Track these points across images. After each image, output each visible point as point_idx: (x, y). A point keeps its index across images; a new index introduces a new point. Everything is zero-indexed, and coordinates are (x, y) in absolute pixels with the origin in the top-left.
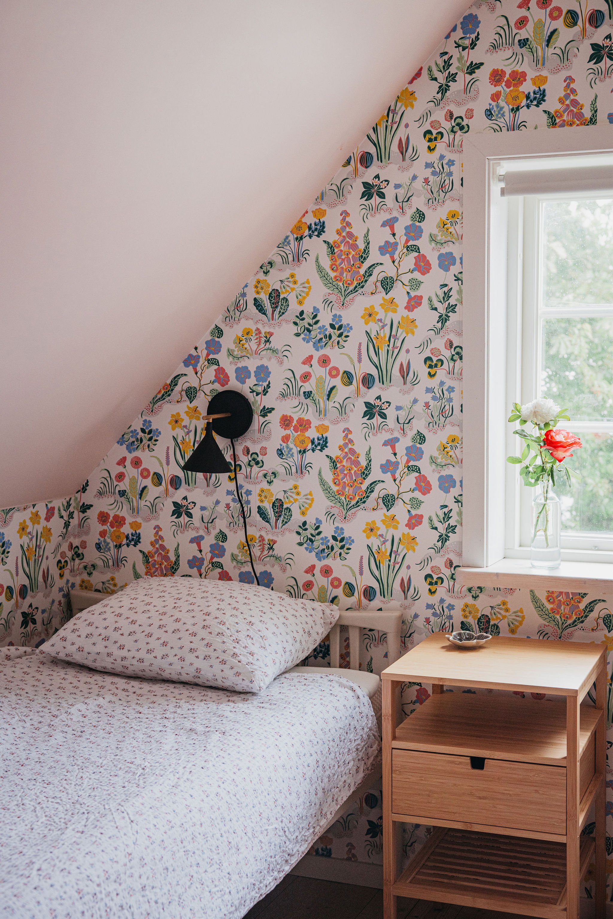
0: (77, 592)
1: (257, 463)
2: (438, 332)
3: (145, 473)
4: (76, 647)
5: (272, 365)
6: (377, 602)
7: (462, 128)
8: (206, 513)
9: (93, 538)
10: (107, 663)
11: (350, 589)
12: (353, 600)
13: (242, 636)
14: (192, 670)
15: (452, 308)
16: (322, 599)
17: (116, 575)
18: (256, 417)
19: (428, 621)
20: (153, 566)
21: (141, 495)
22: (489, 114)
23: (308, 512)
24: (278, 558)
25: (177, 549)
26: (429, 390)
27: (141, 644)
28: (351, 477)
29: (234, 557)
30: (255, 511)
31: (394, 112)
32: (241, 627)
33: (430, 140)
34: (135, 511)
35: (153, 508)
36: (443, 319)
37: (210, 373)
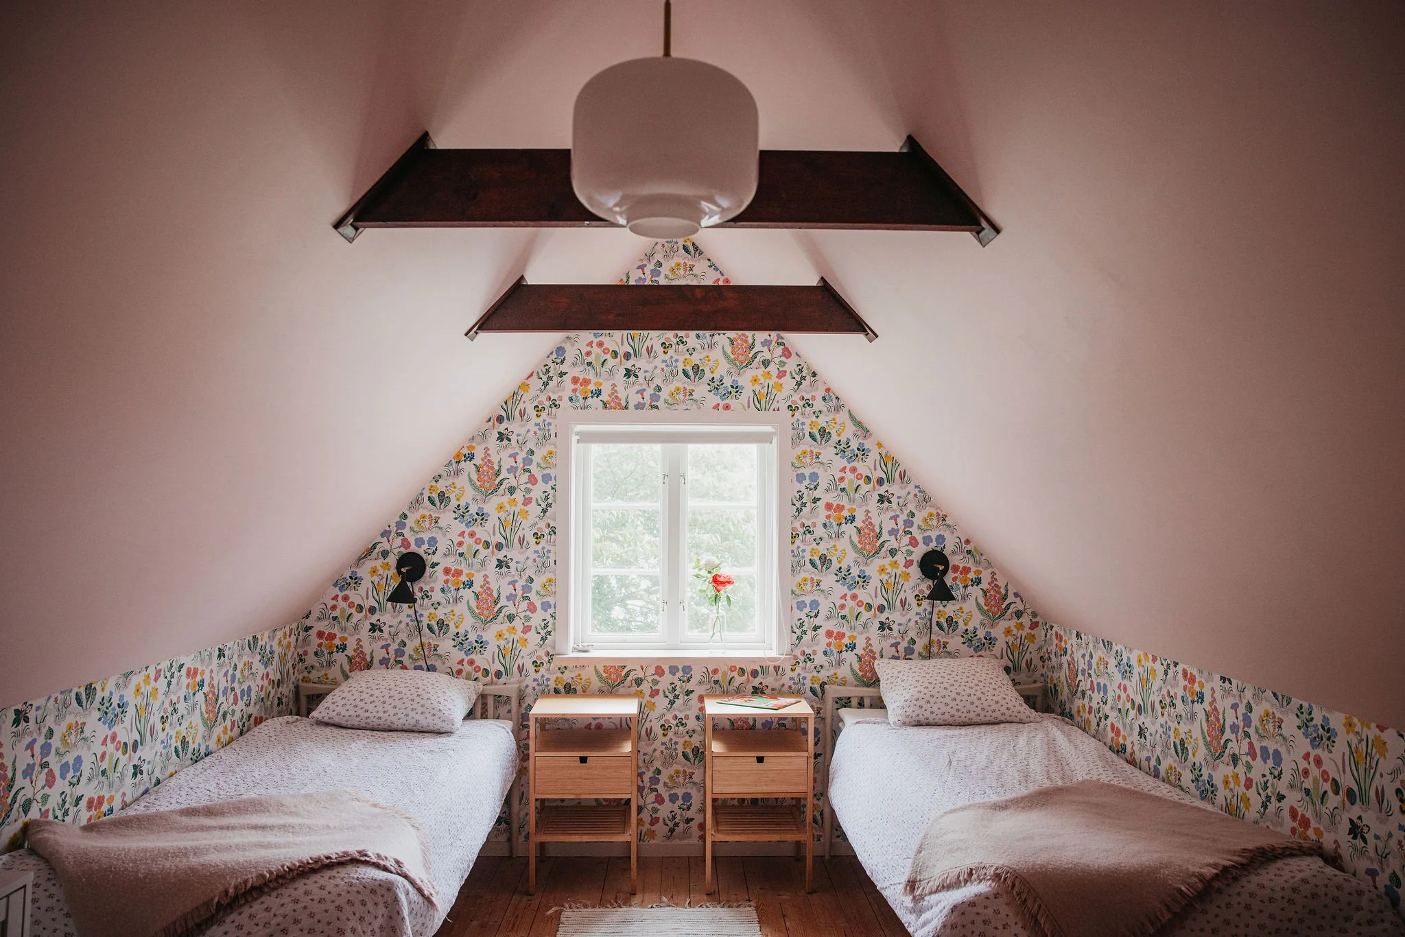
0: (301, 684)
1: (428, 597)
2: (541, 518)
3: (351, 605)
4: (336, 712)
5: (439, 536)
6: (503, 680)
7: (556, 406)
8: (392, 630)
9: (313, 648)
10: (356, 722)
11: (486, 672)
12: (488, 679)
13: (441, 699)
14: (413, 722)
15: (550, 505)
16: (468, 677)
17: (329, 672)
18: (427, 568)
19: (534, 689)
20: (355, 664)
21: (348, 619)
22: (571, 399)
23: (460, 626)
24: (440, 656)
25: (372, 653)
26: (536, 552)
27: (379, 708)
28: (488, 604)
29: (410, 657)
30: (425, 627)
31: (517, 394)
32: (439, 694)
33: (538, 411)
34: (343, 629)
35: (356, 627)
36: (544, 511)
37: (399, 541)
